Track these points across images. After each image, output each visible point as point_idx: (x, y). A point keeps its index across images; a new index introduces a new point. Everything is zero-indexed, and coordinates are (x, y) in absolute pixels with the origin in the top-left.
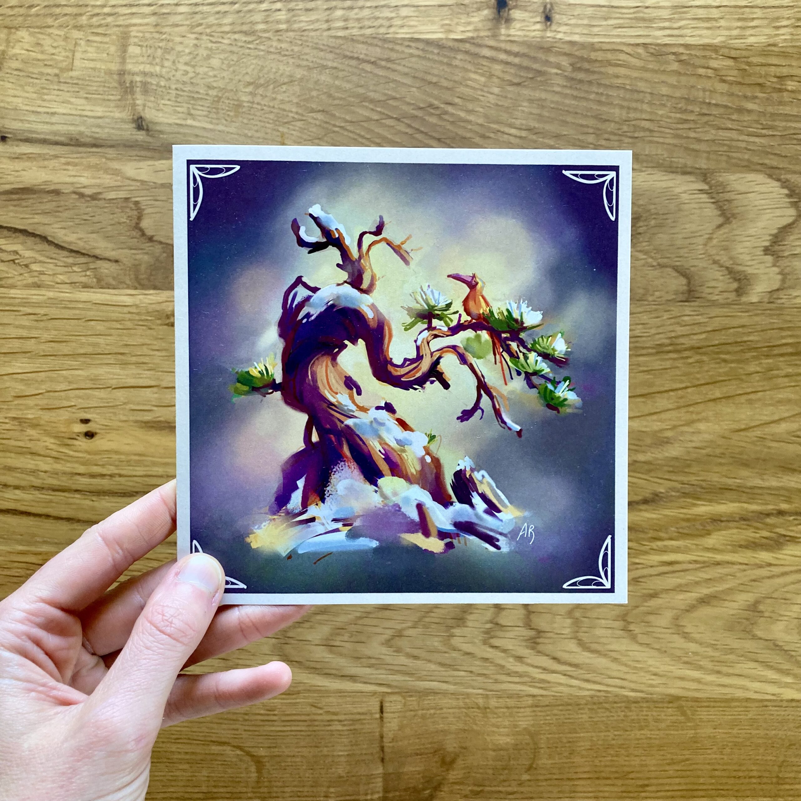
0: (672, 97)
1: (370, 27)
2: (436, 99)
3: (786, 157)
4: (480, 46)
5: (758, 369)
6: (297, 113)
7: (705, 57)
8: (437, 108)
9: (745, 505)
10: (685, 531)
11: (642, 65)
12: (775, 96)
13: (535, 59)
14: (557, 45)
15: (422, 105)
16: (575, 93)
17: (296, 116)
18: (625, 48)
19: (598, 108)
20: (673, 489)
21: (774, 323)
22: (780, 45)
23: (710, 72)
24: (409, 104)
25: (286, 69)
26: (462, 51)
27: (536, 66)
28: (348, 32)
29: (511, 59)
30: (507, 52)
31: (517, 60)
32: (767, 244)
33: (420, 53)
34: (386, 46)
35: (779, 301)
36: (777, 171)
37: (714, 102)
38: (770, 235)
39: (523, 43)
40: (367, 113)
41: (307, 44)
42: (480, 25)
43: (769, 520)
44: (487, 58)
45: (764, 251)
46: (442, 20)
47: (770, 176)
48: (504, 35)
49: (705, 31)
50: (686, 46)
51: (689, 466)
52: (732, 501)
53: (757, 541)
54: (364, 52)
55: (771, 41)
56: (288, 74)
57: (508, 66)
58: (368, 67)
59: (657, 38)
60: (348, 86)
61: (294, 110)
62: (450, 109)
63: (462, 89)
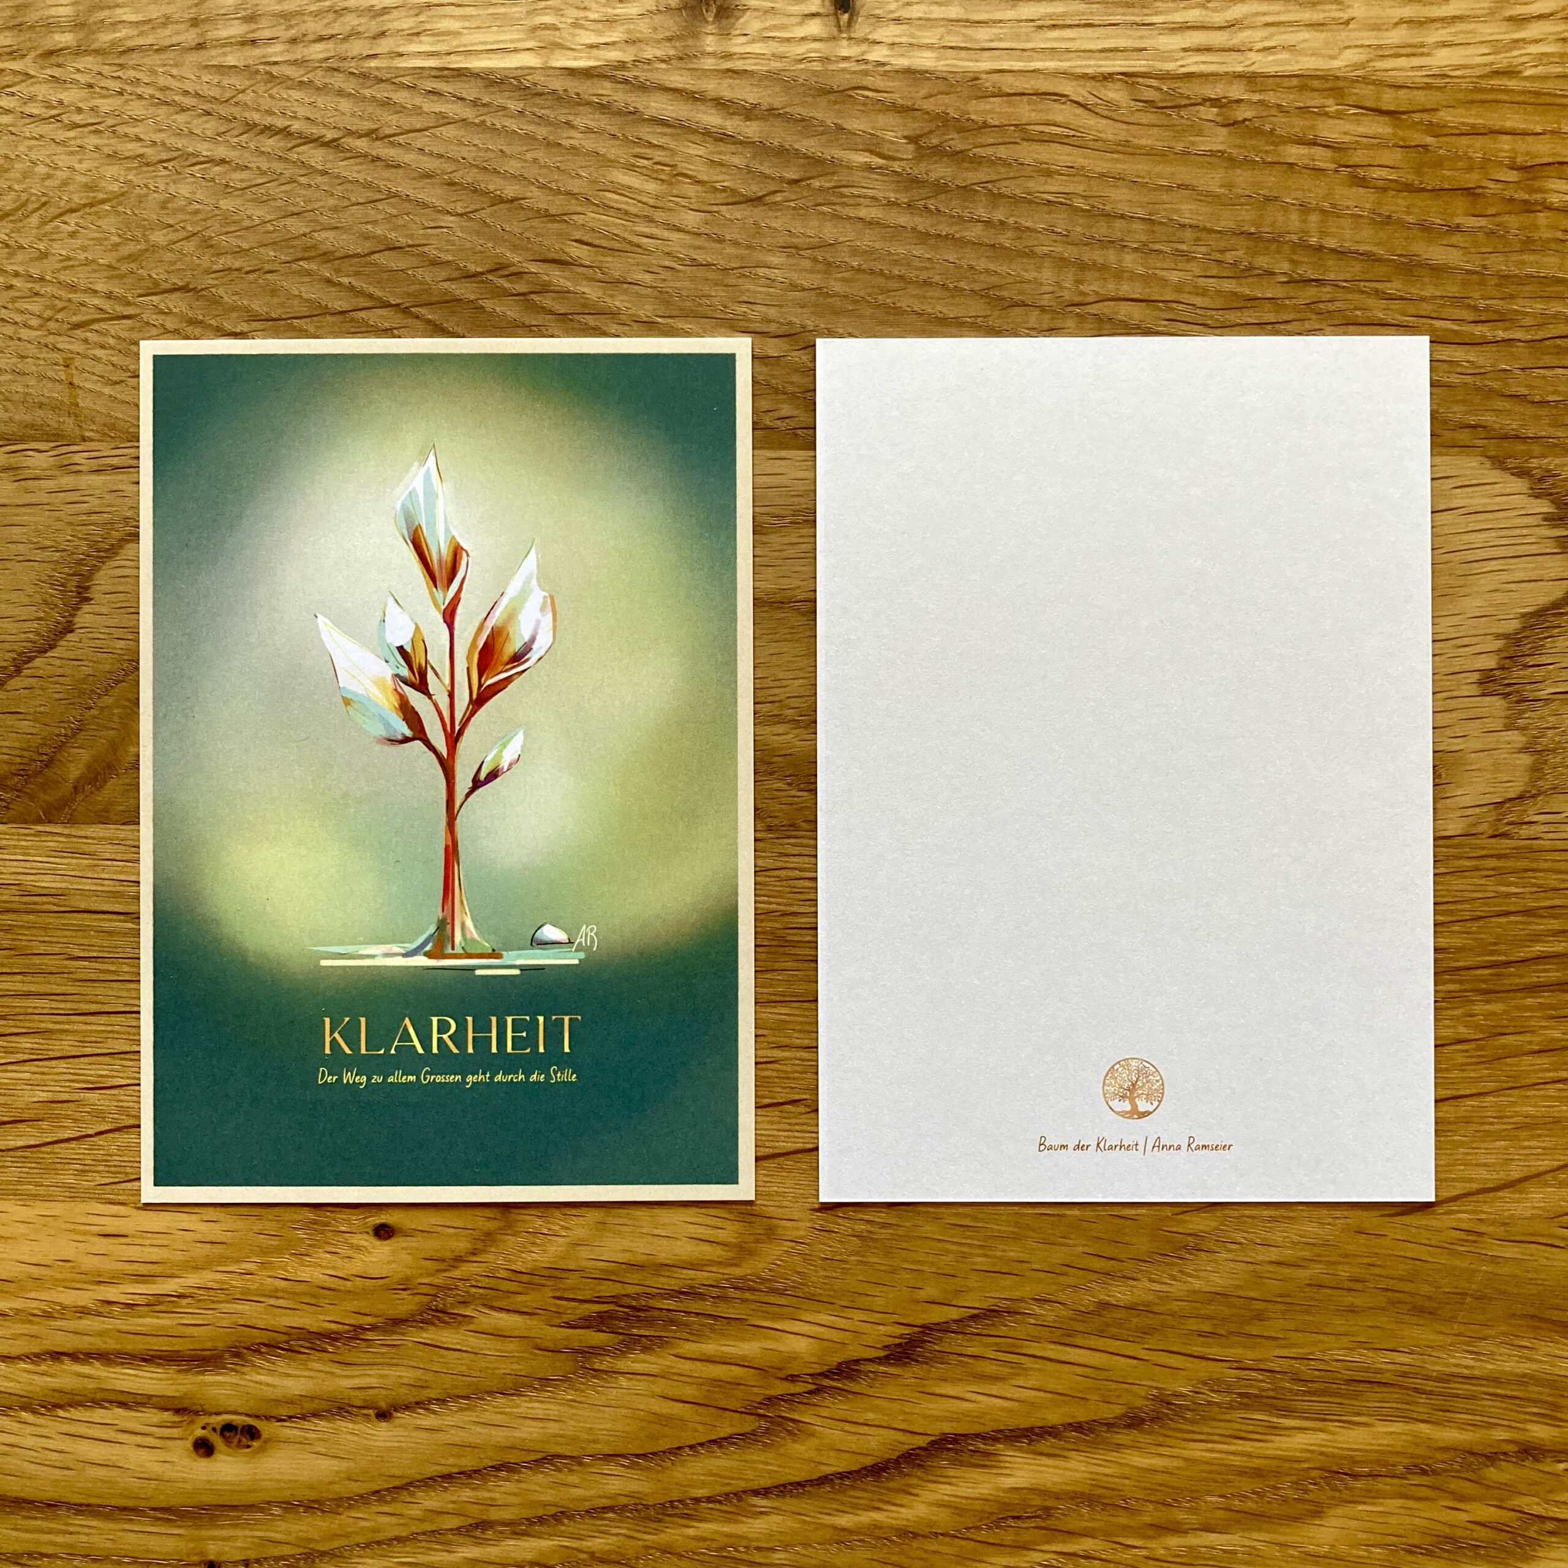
0: (1211, 231)
1: (321, 39)
2: (515, 248)
3: (1543, 403)
4: (643, 88)
5: (1463, 1031)
6: (109, 296)
7: (1304, 110)
8: (519, 274)
9: (1424, 1428)
10: (1250, 1505)
11: (1123, 136)
12: (1512, 221)
13: (804, 124)
14: (868, 81)
15: (472, 268)
16: (922, 223)
17: (107, 305)
18: (1067, 88)
19: (992, 266)
20: (1215, 1384)
21: (1509, 895)
22: (1527, 73)
23: (1322, 157)
24: (435, 263)
25: (77, 166)
26: (589, 104)
27: (809, 145)
28: (257, 52)
29: (732, 125)
30: (719, 103)
31: (752, 130)
32: (1490, 662)
33: (468, 113)
34: (367, 92)
35: (1525, 831)
36: (1520, 447)
37: (1331, 243)
38: (1498, 636)
39: (772, 77)
40: (312, 292)
41: (139, 91)
42: (643, 28)
43: (1492, 1474)
44: (663, 123)
45: (1480, 683)
46: (529, 13)
47: (1499, 463)
48: (713, 54)
49: (1305, 35)
50: (1251, 79)
51: (1260, 1317)
52: (1386, 1418)
53: (1459, 1533)
54: (302, 112)
55: (1502, 60)
56: (83, 179)
57: (722, 147)
58: (316, 157)
59: (1166, 56)
60: (258, 213)
61: (99, 287)
62: (556, 277)
63: (592, 217)
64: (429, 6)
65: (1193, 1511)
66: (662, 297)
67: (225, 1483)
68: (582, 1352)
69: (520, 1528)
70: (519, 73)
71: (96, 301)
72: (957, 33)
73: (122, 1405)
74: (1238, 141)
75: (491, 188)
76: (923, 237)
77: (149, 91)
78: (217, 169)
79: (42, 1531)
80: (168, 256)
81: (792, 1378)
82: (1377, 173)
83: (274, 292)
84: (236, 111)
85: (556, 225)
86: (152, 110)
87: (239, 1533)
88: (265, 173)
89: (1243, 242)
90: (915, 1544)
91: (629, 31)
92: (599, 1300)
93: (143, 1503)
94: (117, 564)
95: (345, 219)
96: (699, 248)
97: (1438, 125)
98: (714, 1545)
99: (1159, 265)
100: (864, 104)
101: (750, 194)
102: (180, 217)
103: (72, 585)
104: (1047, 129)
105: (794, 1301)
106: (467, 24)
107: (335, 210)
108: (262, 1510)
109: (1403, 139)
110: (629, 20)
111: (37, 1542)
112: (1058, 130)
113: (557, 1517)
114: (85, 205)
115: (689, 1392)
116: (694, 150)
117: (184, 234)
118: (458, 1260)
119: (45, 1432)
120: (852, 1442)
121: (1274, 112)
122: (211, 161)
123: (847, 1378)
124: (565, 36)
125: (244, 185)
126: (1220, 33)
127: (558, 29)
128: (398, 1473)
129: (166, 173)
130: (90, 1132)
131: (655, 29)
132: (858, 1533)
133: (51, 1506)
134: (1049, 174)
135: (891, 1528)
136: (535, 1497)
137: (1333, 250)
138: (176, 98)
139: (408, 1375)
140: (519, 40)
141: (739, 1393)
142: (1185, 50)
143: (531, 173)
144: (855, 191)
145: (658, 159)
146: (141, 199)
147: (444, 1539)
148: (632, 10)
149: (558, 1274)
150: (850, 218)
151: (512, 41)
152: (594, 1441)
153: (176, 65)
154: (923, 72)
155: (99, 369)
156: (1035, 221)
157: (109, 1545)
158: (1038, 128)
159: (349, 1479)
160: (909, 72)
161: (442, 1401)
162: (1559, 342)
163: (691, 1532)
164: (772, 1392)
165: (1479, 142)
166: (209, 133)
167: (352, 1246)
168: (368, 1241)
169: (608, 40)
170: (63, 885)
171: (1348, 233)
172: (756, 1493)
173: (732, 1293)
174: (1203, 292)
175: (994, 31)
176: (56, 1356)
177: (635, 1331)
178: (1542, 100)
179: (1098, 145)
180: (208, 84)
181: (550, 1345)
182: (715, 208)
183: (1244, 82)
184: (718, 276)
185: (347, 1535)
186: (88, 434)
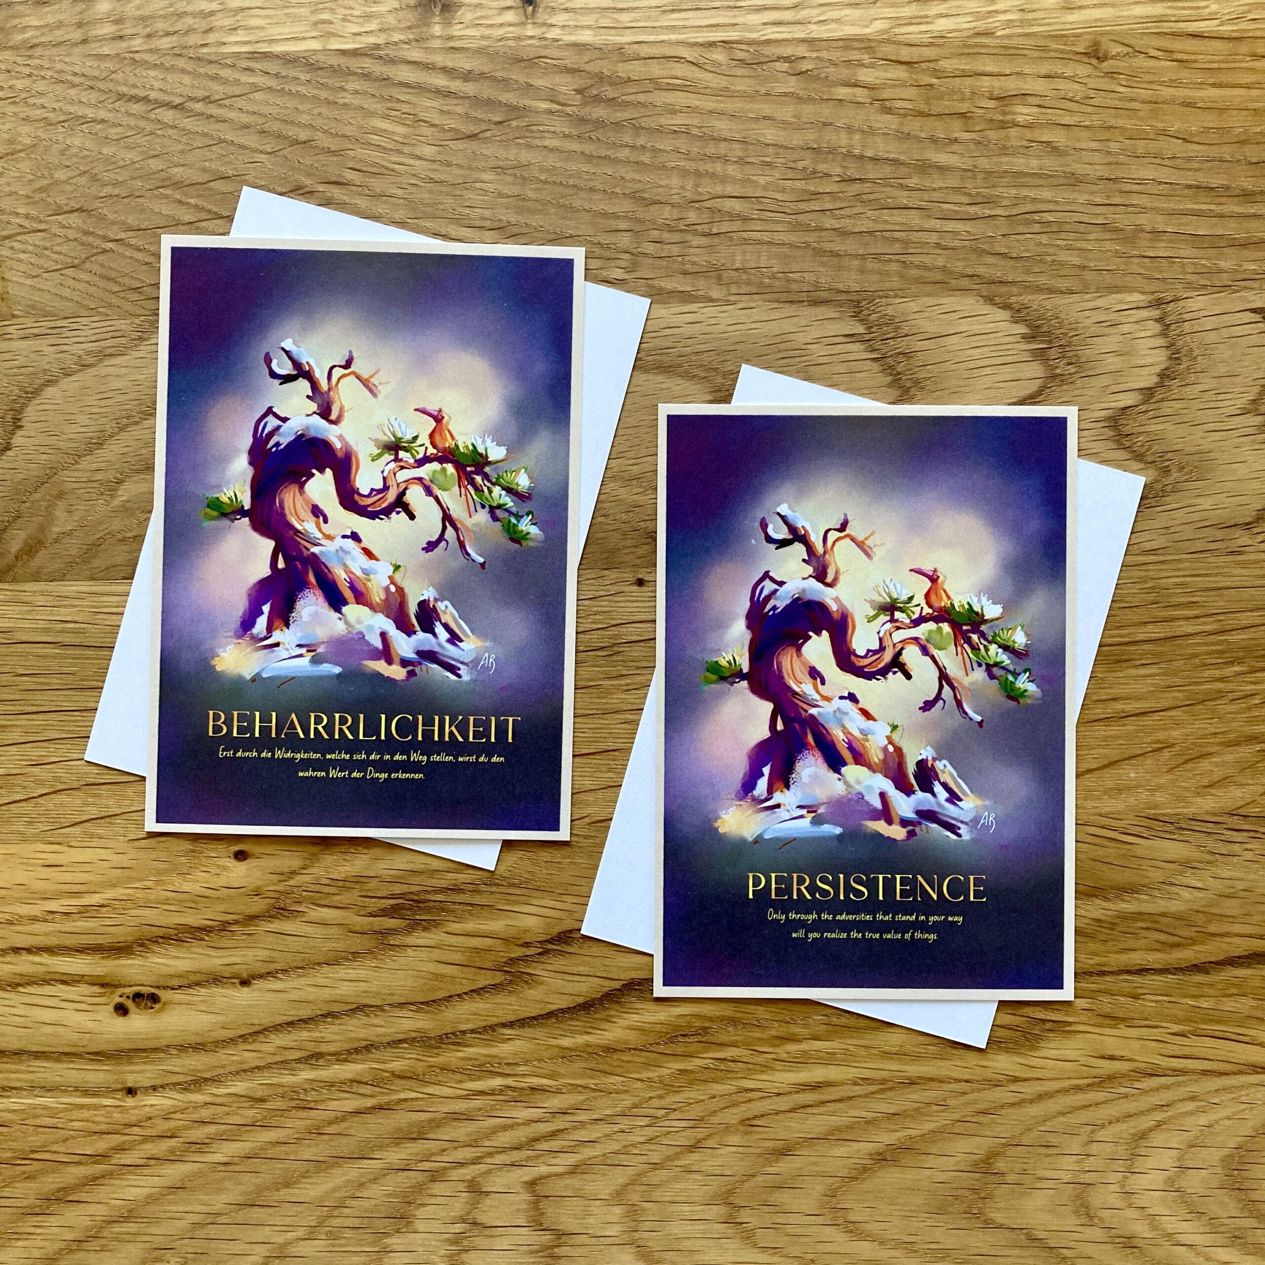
64: (243, 9)
65: (805, 1026)
66: (410, 204)
67: (138, 1033)
68: (381, 933)
69: (341, 1057)
70: (307, 54)
71: (18, 220)
72: (608, 17)
73: (64, 982)
74: (803, 85)
75: (290, 134)
76: (589, 158)
77: (50, 73)
78: (100, 126)
79: (11, 1072)
80: (69, 188)
81: (527, 945)
82: (899, 104)
83: (142, 211)
84: (111, 86)
85: (335, 158)
86: (52, 86)
87: (148, 1067)
88: (132, 128)
89: (809, 154)
90: (615, 1056)
91: (382, 23)
92: (393, 897)
93: (82, 1050)
94: (38, 402)
95: (190, 158)
96: (435, 170)
97: (939, 71)
98: (478, 1062)
99: (752, 172)
100: (546, 69)
101: (468, 133)
102: (75, 160)
103: (9, 418)
104: (669, 81)
105: (527, 892)
106: (269, 21)
107: (182, 152)
108: (163, 1051)
109: (916, 81)
110: (380, 15)
111: (8, 1079)
112: (678, 82)
113: (368, 1048)
114: (8, 154)
115: (457, 957)
116: (429, 103)
117: (77, 172)
118: (294, 873)
119: (12, 1003)
120: (570, 988)
121: (828, 64)
122: (94, 121)
123: (566, 943)
124: (338, 27)
125: (118, 137)
126: (788, 12)
127: (332, 23)
128: (256, 1022)
129: (62, 130)
130: (35, 795)
131: (399, 21)
132: (575, 1050)
133: (18, 1054)
134: (674, 112)
135: (598, 1046)
136: (353, 1035)
137: (870, 158)
138: (69, 78)
139: (262, 954)
140: (306, 31)
141: (491, 956)
142: (765, 24)
143: (318, 122)
144: (541, 128)
145: (405, 110)
146: (47, 148)
147: (289, 1066)
148: (383, 8)
149: (365, 880)
150: (538, 146)
151: (302, 32)
152: (392, 995)
153: (68, 55)
154: (584, 45)
155: (22, 267)
156: (665, 144)
157: (58, 1079)
158: (665, 81)
159: (223, 1028)
160: (575, 45)
161: (284, 971)
162: (1027, 216)
163: (460, 1054)
164: (513, 955)
165: (968, 81)
166: (93, 102)
167: (219, 867)
168: (231, 863)
169: (367, 29)
170: (10, 625)
171: (881, 146)
172: (504, 1025)
173: (483, 888)
174: (783, 190)
175: (633, 15)
176: (16, 950)
177: (417, 917)
178: (1008, 52)
179: (708, 91)
180: (91, 67)
181: (360, 930)
182: (445, 143)
183: (806, 44)
184: (450, 189)
185: (223, 1067)
186: (16, 313)
